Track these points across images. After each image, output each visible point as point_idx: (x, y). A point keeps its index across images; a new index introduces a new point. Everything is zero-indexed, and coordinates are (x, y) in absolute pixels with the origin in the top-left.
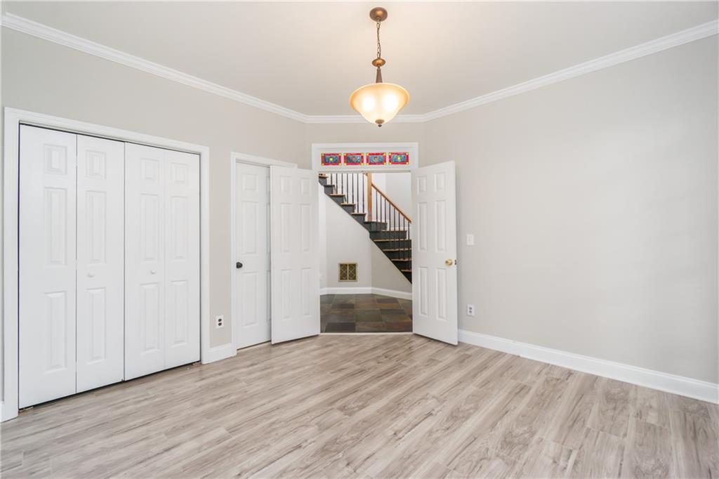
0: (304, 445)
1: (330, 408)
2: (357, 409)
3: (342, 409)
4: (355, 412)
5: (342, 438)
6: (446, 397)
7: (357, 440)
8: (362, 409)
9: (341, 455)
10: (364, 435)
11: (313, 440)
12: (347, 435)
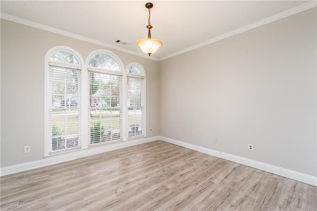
0: (180, 176)
1: (173, 190)
2: (160, 189)
3: (167, 189)
4: (161, 187)
5: (167, 177)
6: (111, 192)
7: (161, 176)
8: (157, 189)
9: (167, 173)
10: (158, 178)
11: (177, 177)
12: (165, 178)
